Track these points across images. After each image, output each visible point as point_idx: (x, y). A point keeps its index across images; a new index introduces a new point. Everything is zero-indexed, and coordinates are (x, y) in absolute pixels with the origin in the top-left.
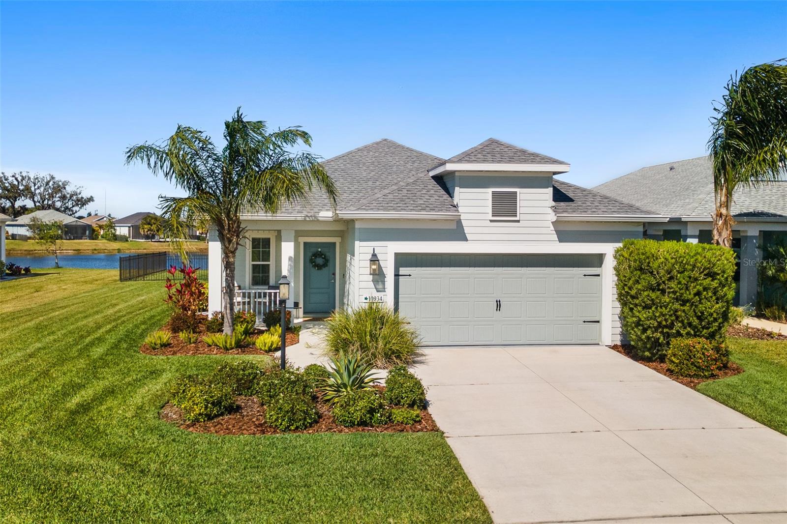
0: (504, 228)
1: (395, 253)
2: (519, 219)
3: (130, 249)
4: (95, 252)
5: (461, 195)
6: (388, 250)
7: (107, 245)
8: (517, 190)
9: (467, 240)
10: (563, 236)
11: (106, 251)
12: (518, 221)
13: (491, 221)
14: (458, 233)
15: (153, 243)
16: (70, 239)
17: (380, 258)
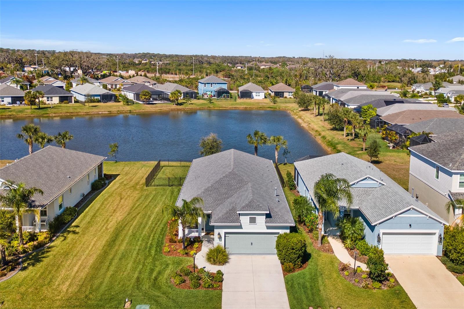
0: (253, 226)
1: (225, 232)
3: (135, 110)
4: (119, 112)
5: (242, 218)
6: (223, 232)
7: (124, 108)
8: (256, 216)
9: (242, 229)
10: (268, 228)
11: (124, 112)
12: (256, 224)
13: (249, 224)
14: (240, 227)
15: (147, 105)
16: (105, 102)
17: (220, 233)
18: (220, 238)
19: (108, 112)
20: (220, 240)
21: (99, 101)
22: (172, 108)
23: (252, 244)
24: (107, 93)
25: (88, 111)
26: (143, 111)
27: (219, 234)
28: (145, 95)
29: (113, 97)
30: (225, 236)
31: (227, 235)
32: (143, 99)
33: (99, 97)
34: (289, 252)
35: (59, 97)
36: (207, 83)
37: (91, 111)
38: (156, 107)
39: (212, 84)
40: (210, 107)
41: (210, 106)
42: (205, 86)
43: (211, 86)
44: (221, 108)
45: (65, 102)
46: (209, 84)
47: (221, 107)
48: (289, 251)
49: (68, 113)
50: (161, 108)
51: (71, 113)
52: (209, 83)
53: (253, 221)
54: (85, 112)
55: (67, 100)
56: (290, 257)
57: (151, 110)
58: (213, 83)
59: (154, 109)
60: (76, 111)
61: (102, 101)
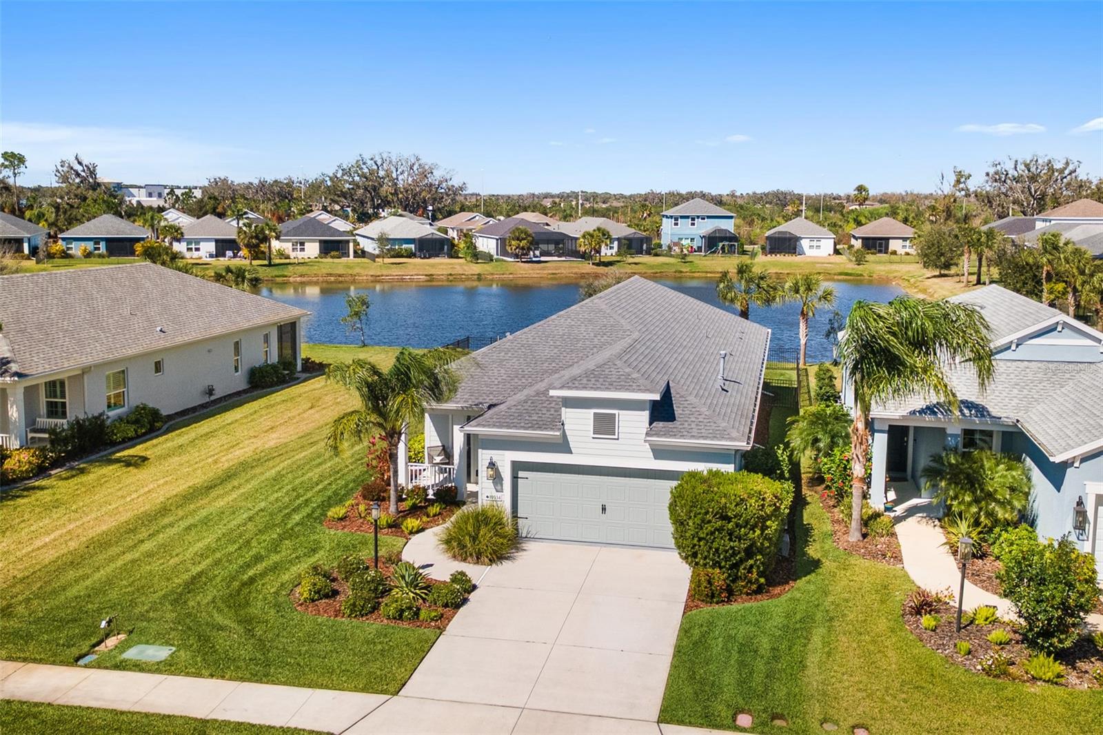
0: (605, 444)
1: (512, 462)
2: (617, 437)
3: (492, 274)
4: (451, 278)
5: (568, 414)
6: (505, 459)
7: (465, 268)
8: (616, 412)
9: (572, 453)
10: (659, 453)
11: (463, 276)
12: (618, 439)
13: (593, 438)
14: (564, 447)
15: (523, 264)
16: (425, 257)
17: (499, 464)
18: (497, 478)
19: (426, 275)
20: (499, 488)
21: (411, 255)
22: (583, 271)
23: (604, 509)
24: (430, 236)
25: (379, 274)
26: (511, 276)
27: (492, 465)
28: (518, 239)
29: (446, 247)
30: (515, 478)
31: (521, 474)
32: (514, 248)
33: (412, 246)
34: (709, 528)
35: (320, 241)
36: (682, 217)
37: (385, 273)
38: (543, 269)
39: (693, 219)
40: (681, 272)
41: (682, 270)
42: (676, 224)
43: (693, 224)
44: (709, 275)
45: (332, 253)
46: (687, 220)
47: (710, 273)
48: (709, 522)
49: (331, 275)
50: (554, 272)
51: (340, 276)
52: (687, 217)
53: (605, 426)
54: (372, 276)
55: (338, 250)
56: (715, 545)
57: (530, 274)
58: (698, 217)
59: (538, 272)
60: (350, 272)
61: (418, 254)
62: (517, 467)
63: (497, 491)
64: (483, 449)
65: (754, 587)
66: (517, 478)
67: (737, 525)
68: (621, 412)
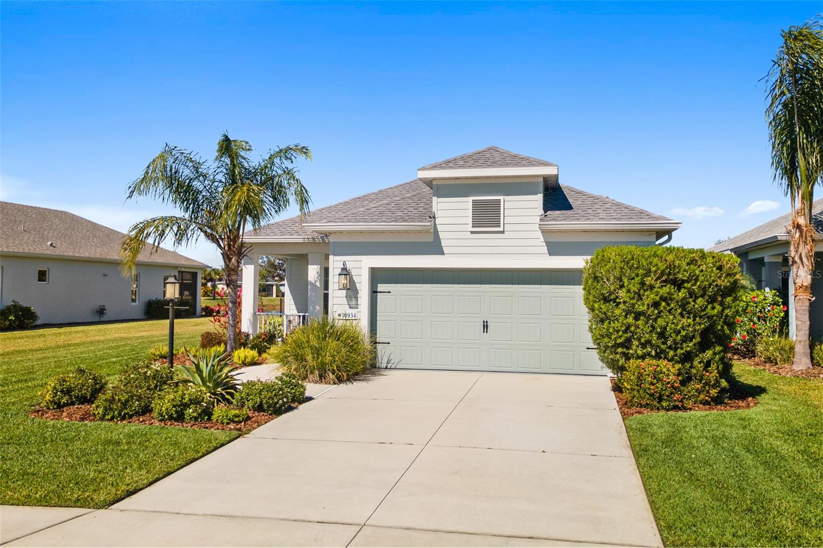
0: (488, 240)
1: (370, 268)
2: (503, 230)
5: (439, 205)
6: (362, 265)
8: (501, 198)
9: (444, 254)
12: (503, 232)
13: (472, 232)
14: (436, 248)
17: (354, 272)
18: (351, 290)
20: (353, 303)
23: (486, 326)
27: (345, 272)
30: (374, 292)
31: (381, 287)
53: (489, 217)
56: (660, 322)
62: (378, 276)
63: (350, 308)
64: (334, 255)
65: (714, 392)
66: (376, 292)
67: (692, 294)
68: (507, 198)
